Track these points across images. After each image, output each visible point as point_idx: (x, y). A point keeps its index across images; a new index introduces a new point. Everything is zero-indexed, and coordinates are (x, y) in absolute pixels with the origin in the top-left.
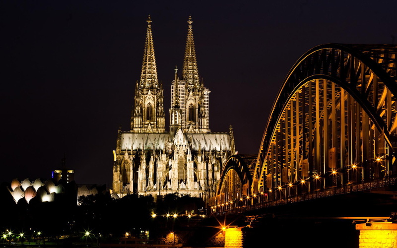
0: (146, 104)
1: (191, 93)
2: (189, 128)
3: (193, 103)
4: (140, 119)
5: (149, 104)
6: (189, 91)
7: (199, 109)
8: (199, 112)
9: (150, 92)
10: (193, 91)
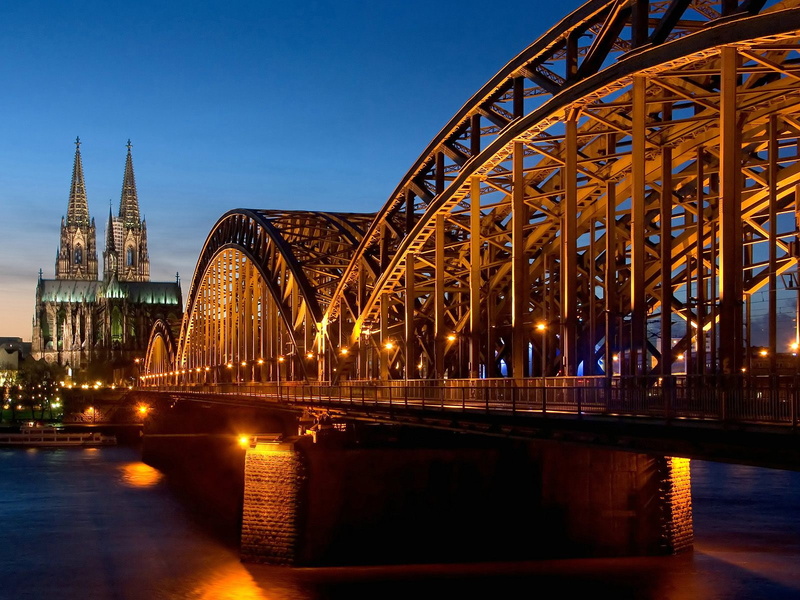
0: (75, 243)
1: (130, 232)
2: (127, 274)
3: (133, 244)
4: (67, 262)
5: (78, 244)
6: (128, 230)
7: (140, 252)
8: (140, 256)
9: (79, 231)
10: (133, 230)
